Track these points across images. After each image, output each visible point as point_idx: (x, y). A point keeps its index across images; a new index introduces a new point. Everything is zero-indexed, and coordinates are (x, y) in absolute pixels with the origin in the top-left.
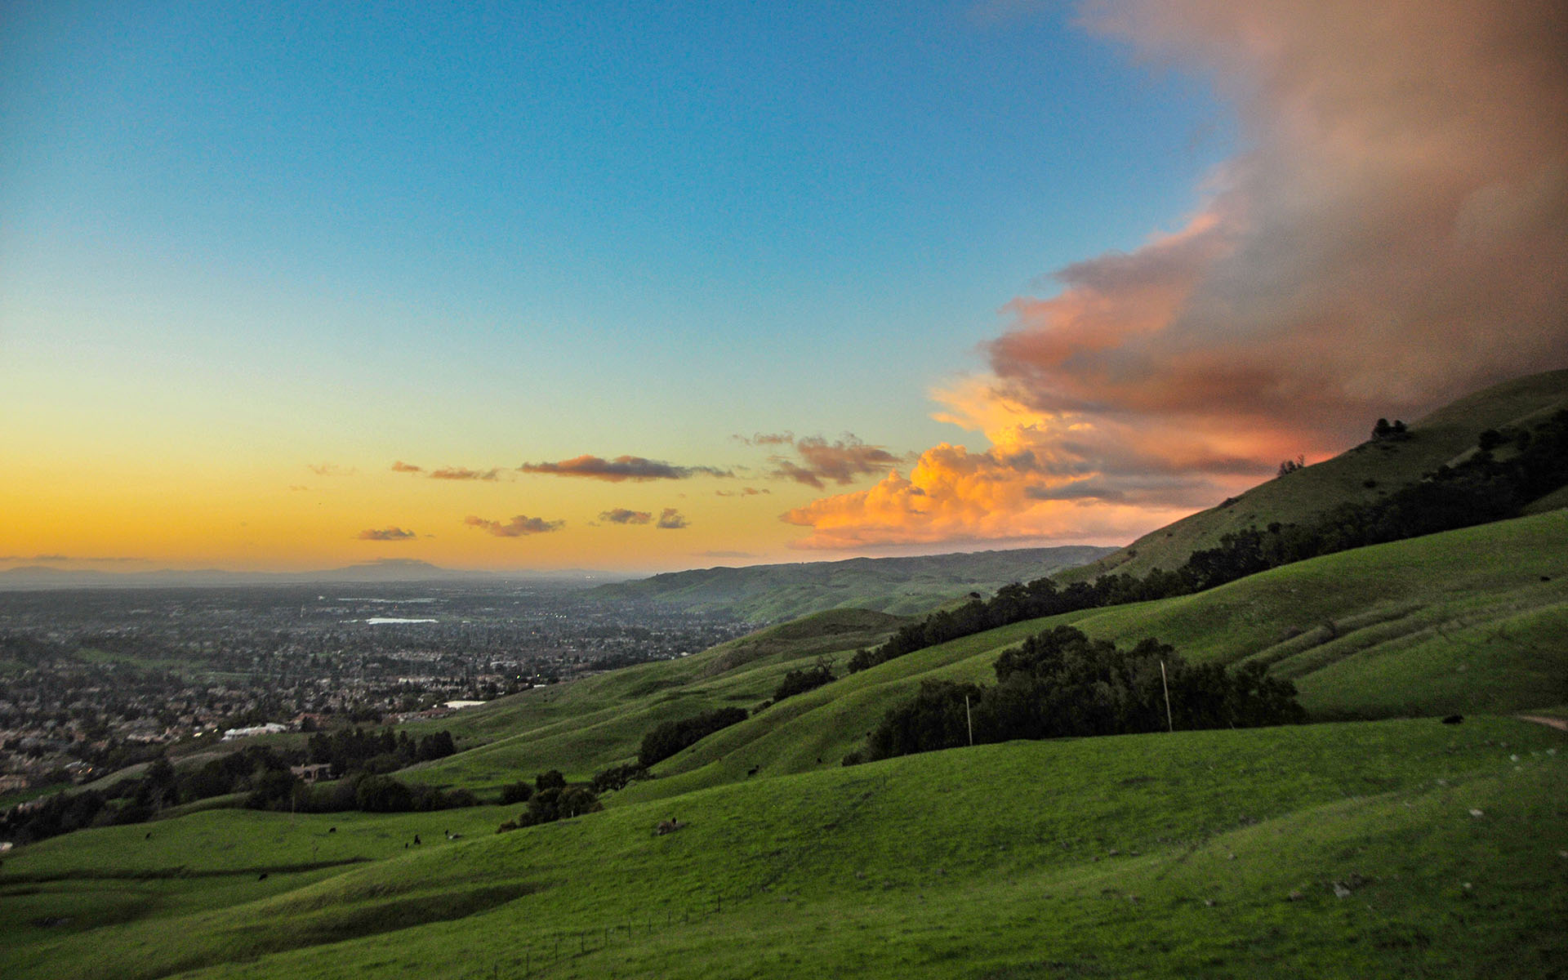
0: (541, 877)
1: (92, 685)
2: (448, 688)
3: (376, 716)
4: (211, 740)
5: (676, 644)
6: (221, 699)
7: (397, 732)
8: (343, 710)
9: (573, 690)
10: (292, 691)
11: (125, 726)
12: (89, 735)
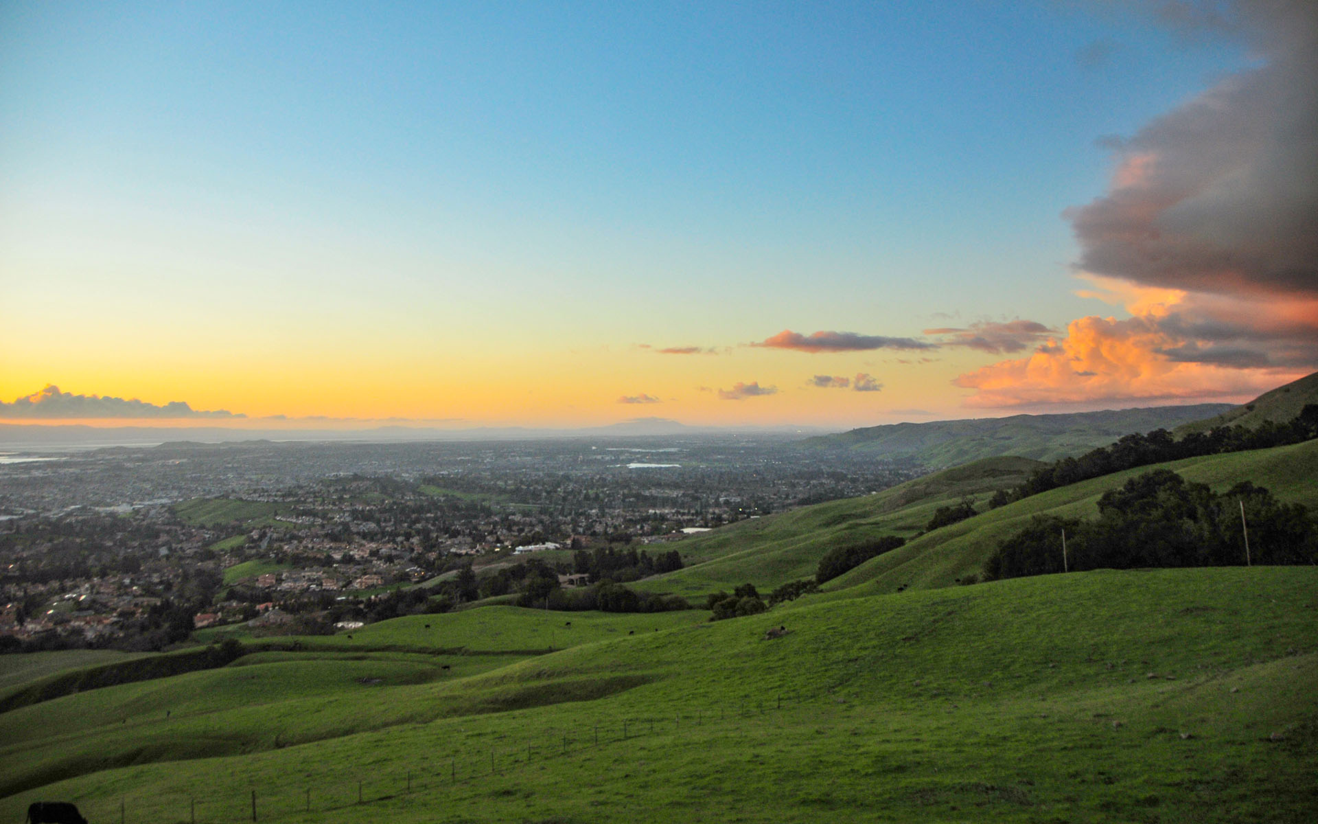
0: (662, 670)
1: (429, 511)
2: (685, 517)
3: (627, 539)
4: (506, 553)
5: (869, 484)
6: (517, 524)
7: (639, 551)
8: (606, 533)
9: (779, 521)
10: (569, 518)
11: (449, 542)
12: (425, 548)
